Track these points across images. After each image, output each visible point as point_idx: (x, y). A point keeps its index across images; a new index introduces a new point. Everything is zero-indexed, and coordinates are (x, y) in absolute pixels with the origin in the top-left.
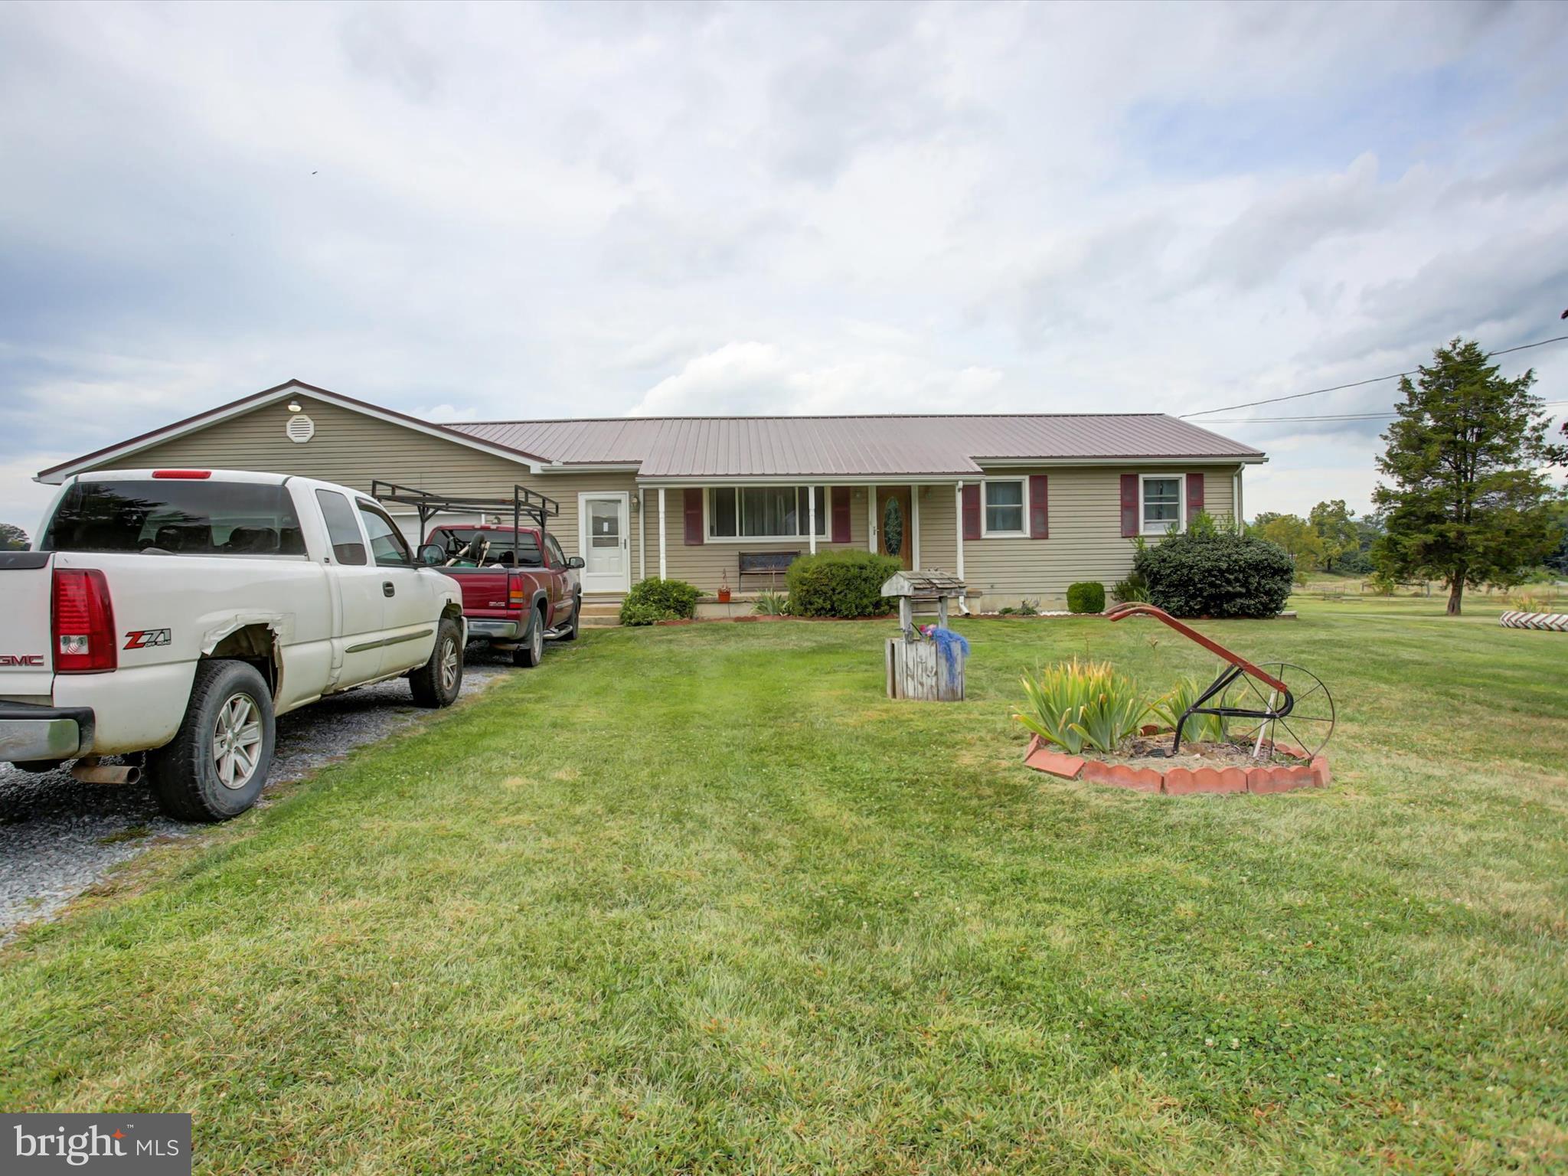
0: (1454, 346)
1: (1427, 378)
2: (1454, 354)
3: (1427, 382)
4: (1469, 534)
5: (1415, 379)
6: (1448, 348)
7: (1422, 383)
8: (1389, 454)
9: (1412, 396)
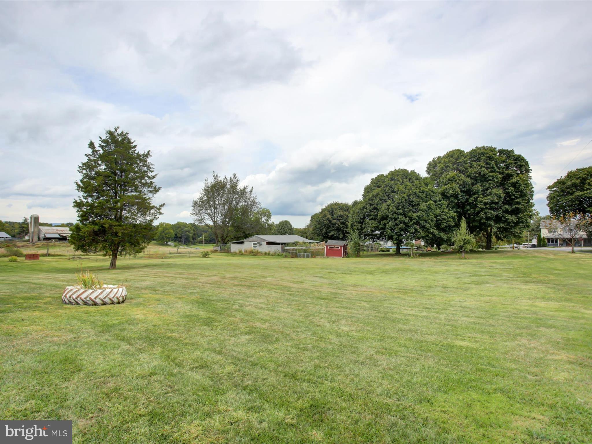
0: (116, 130)
1: (103, 144)
2: (116, 134)
3: (103, 146)
4: (115, 226)
5: (97, 143)
6: (113, 130)
7: (100, 146)
8: (82, 181)
9: (95, 151)
